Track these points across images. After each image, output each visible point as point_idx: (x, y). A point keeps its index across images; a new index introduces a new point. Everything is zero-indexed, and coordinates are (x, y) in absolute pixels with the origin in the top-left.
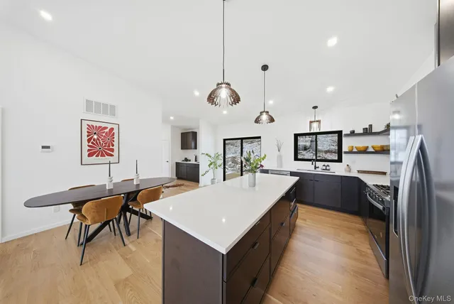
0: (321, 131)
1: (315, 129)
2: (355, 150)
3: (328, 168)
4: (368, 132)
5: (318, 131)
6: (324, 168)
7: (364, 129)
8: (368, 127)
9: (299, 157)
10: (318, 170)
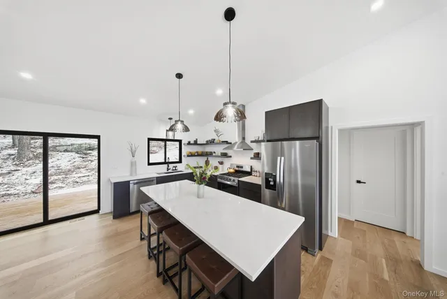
4: (196, 143)
6: (174, 168)
7: (194, 141)
8: (196, 140)
10: (170, 171)
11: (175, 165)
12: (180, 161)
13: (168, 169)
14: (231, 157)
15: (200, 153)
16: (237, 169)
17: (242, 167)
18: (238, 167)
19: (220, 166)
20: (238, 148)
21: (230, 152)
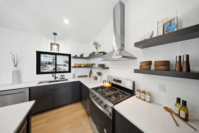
0: (60, 52)
1: (55, 50)
2: (77, 66)
3: (64, 77)
4: (82, 57)
5: (57, 52)
6: (61, 77)
7: (80, 55)
8: (82, 54)
9: (42, 71)
10: (57, 79)
11: (62, 74)
12: (70, 71)
13: (55, 78)
14: (108, 68)
15: (85, 65)
16: (114, 83)
17: (120, 81)
18: (115, 80)
19: (99, 77)
20: (116, 56)
21: (107, 64)
